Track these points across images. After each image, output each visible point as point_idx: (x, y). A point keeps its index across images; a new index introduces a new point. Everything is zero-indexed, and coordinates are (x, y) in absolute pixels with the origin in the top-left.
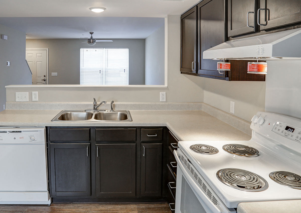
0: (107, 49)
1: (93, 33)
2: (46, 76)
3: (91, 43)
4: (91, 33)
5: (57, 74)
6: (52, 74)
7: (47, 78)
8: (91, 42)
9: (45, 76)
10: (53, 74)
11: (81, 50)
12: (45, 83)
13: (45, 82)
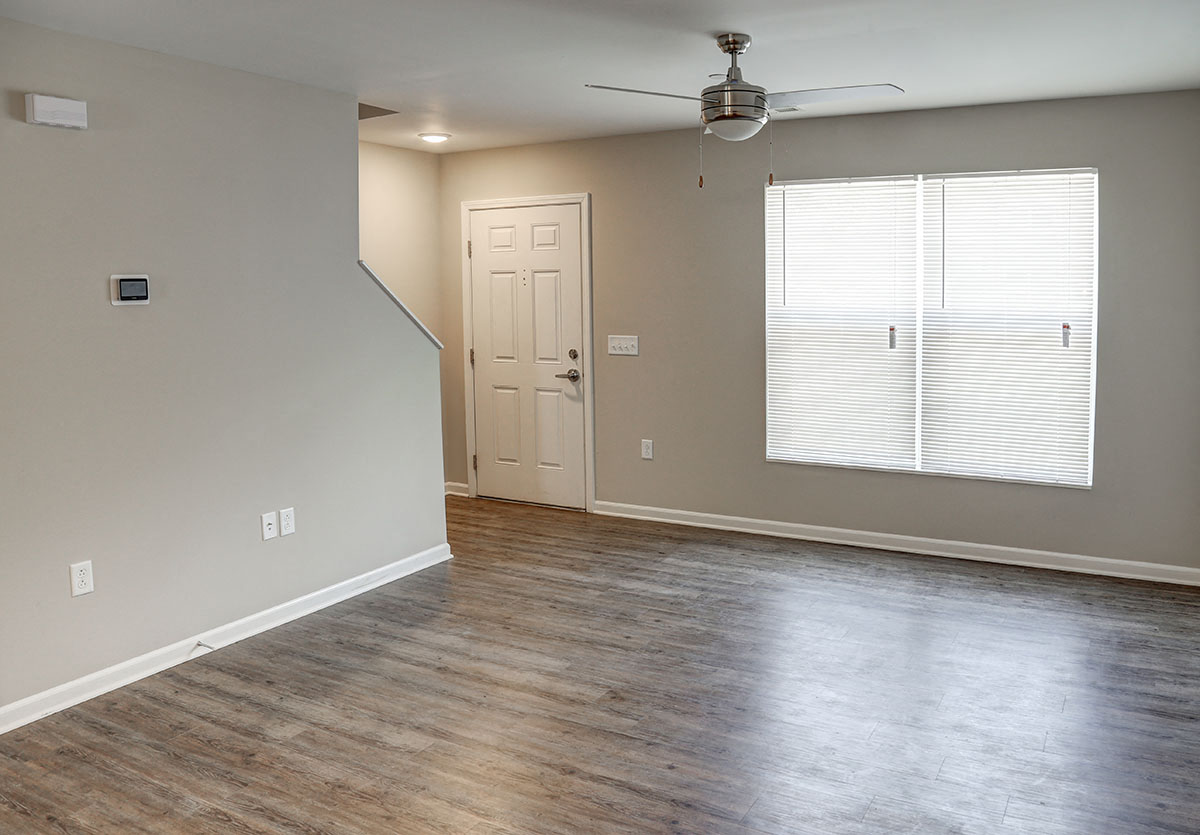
0: (937, 183)
1: (747, 38)
2: (579, 353)
3: (724, 117)
4: (732, 44)
5: (636, 344)
6: (610, 345)
7: (584, 366)
8: (728, 111)
9: (574, 355)
10: (615, 343)
11: (773, 194)
12: (574, 393)
13: (578, 390)
